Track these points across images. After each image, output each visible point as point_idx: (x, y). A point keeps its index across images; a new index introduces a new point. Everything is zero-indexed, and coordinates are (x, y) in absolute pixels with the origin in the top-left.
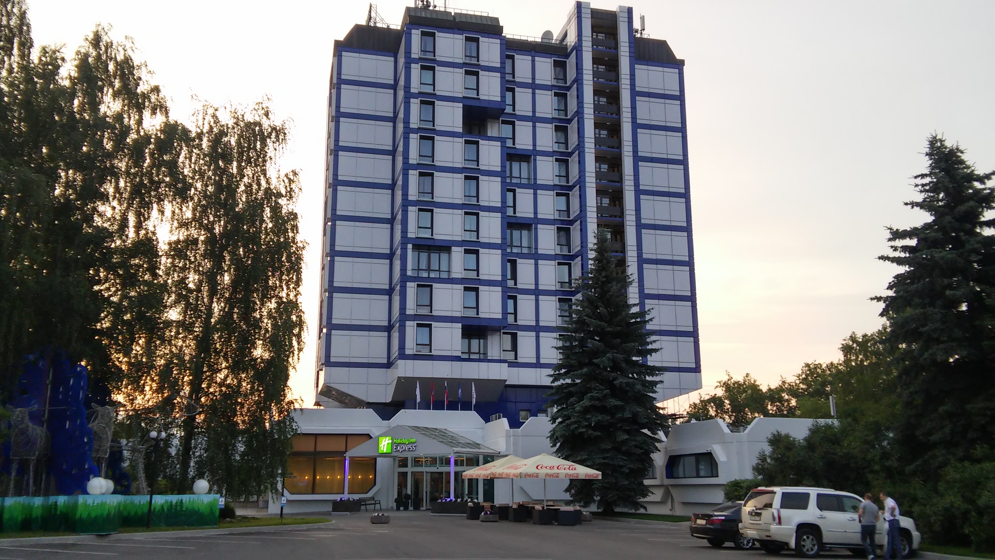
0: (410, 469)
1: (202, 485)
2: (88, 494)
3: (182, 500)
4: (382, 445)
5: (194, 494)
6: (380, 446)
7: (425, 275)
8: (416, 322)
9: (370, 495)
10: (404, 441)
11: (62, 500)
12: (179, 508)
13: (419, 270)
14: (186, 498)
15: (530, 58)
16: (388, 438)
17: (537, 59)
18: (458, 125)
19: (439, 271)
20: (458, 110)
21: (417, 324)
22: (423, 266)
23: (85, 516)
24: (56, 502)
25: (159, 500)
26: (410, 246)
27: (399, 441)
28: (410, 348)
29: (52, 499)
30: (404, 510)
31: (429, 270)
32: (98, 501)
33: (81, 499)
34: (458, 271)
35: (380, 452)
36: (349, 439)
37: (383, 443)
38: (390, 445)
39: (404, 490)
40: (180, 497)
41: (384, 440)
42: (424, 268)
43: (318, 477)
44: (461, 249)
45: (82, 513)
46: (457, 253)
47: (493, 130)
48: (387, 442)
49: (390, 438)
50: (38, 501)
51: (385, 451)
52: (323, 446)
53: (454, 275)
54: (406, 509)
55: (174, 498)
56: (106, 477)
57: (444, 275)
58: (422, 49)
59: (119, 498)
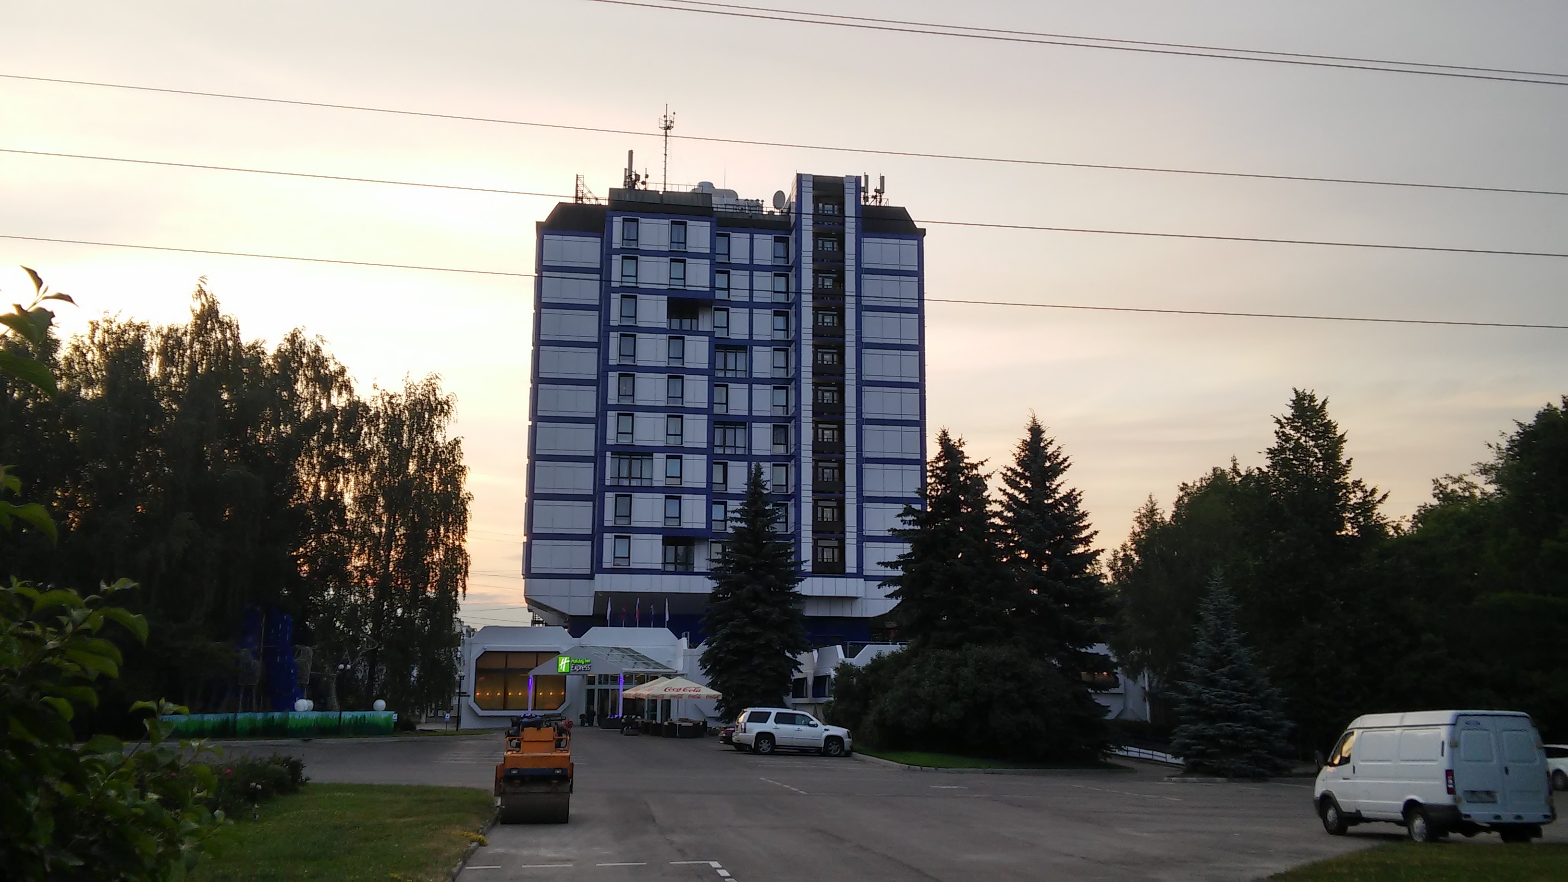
0: (596, 687)
1: (381, 704)
2: (295, 711)
3: (365, 716)
4: (561, 665)
5: (374, 711)
6: (560, 665)
7: (626, 483)
8: (614, 534)
9: (559, 711)
10: (580, 661)
11: (277, 715)
12: (362, 722)
13: (619, 478)
14: (367, 714)
15: (748, 235)
16: (566, 658)
17: (755, 236)
18: (662, 320)
19: (641, 478)
20: (662, 303)
21: (615, 536)
22: (624, 473)
23: (293, 726)
24: (273, 717)
25: (347, 715)
26: (609, 454)
27: (576, 661)
28: (608, 561)
29: (270, 714)
30: (589, 726)
31: (630, 477)
32: (303, 716)
33: (291, 714)
34: (659, 480)
35: (559, 671)
36: (540, 656)
37: (562, 663)
38: (568, 664)
39: (591, 707)
40: (363, 713)
41: (563, 660)
42: (625, 476)
43: (510, 694)
44: (663, 455)
45: (291, 724)
46: (659, 459)
47: (705, 323)
48: (565, 662)
49: (569, 658)
50: (260, 716)
51: (564, 670)
52: (513, 664)
53: (655, 484)
54: (591, 725)
55: (358, 714)
56: (307, 699)
57: (646, 483)
58: (625, 238)
59: (317, 714)
